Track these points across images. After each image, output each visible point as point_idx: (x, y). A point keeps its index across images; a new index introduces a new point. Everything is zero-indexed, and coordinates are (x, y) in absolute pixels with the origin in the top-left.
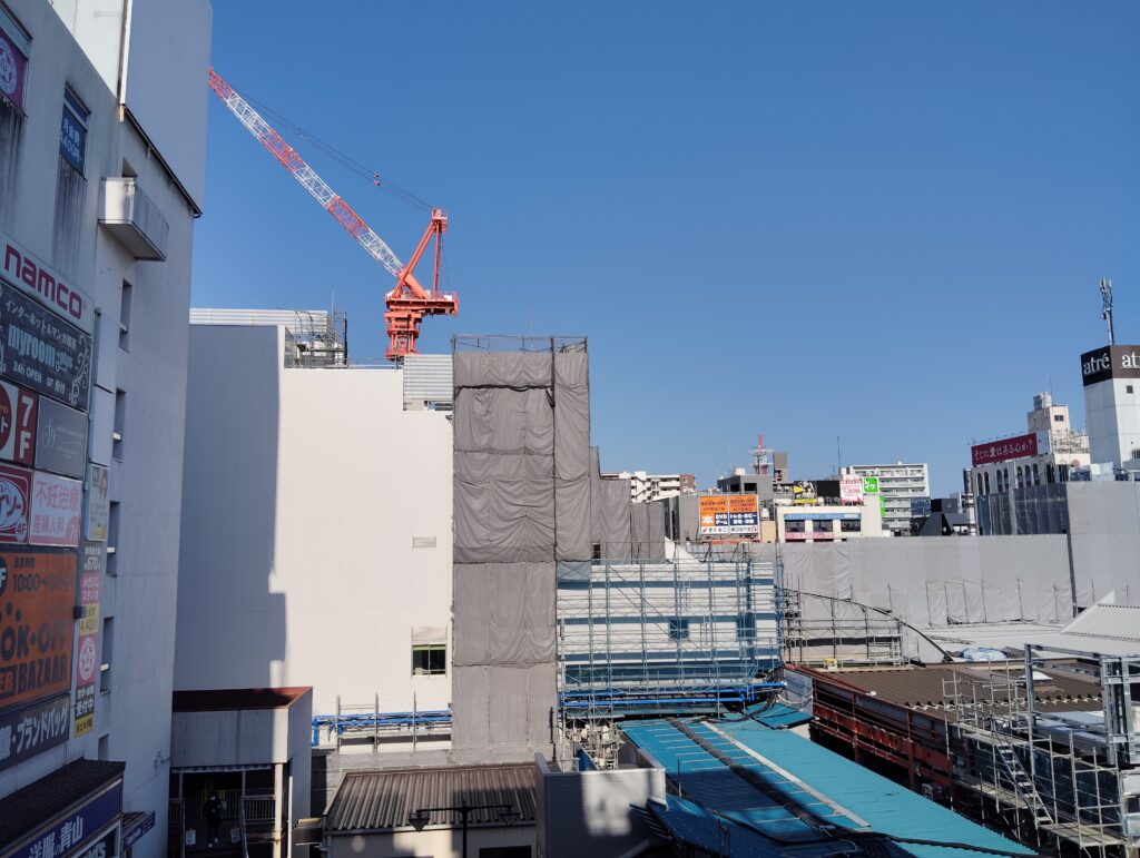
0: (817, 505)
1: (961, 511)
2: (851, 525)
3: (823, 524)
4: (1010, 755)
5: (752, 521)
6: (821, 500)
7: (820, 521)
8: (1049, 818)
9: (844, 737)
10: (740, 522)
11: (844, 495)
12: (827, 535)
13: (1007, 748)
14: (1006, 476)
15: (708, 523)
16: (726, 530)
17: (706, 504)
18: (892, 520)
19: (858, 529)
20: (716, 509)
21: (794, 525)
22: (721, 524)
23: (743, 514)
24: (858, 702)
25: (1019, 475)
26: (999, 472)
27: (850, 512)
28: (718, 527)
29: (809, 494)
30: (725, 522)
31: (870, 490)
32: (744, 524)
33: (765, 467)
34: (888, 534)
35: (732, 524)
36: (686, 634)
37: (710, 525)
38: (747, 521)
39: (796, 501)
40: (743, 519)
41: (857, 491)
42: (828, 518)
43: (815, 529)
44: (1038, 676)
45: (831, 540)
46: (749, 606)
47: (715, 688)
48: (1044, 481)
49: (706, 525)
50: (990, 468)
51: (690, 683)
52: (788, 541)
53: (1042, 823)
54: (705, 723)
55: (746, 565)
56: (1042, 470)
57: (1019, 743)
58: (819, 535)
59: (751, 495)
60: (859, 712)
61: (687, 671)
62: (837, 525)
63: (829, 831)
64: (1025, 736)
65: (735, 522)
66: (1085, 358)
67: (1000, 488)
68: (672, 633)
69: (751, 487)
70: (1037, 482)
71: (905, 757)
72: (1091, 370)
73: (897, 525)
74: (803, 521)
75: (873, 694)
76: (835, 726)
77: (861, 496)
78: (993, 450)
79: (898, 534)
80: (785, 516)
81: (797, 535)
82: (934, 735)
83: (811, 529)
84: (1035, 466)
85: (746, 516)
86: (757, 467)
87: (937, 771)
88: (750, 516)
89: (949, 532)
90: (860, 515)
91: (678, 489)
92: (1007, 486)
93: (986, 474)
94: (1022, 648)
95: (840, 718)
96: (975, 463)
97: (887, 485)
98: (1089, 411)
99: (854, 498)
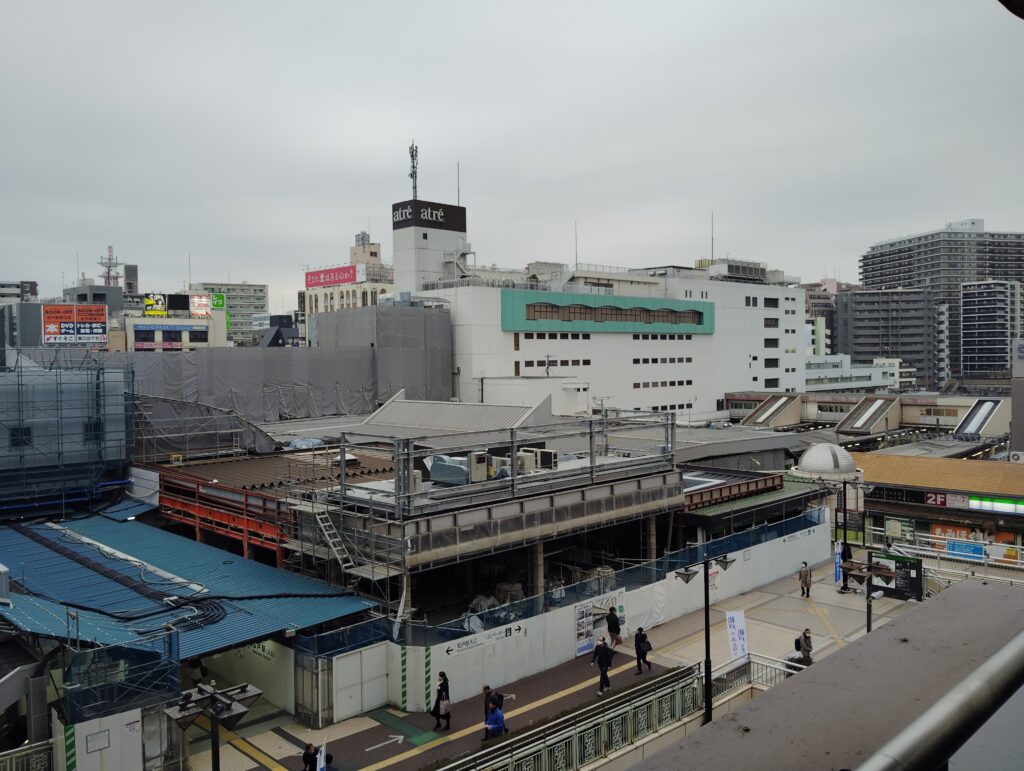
0: (169, 316)
1: (294, 326)
2: (199, 336)
3: (172, 335)
4: (326, 520)
5: (101, 331)
6: (171, 312)
7: (169, 332)
8: (352, 563)
9: (189, 521)
10: (88, 331)
11: (193, 309)
12: (176, 345)
13: (323, 513)
14: (332, 298)
15: (51, 332)
16: (73, 339)
17: (51, 312)
18: (235, 333)
19: (205, 340)
20: (61, 318)
21: (143, 336)
22: (68, 333)
23: (91, 323)
24: (202, 490)
25: (342, 297)
26: (326, 295)
27: (198, 324)
28: (63, 336)
29: (159, 306)
30: (71, 331)
31: (217, 305)
32: (91, 333)
33: (116, 278)
34: (231, 344)
35: (79, 333)
36: (28, 442)
37: (55, 333)
38: (95, 331)
39: (146, 313)
40: (91, 328)
41: (206, 305)
42: (177, 329)
43: (165, 339)
44: (349, 456)
45: (180, 350)
46: (98, 411)
47: (59, 490)
48: (359, 303)
49: (49, 333)
50: (320, 291)
51: (35, 488)
52: (137, 350)
53: (346, 568)
54: (50, 524)
55: (95, 372)
56: (359, 295)
57: (332, 508)
58: (167, 345)
59: (99, 305)
60: (204, 498)
61: (29, 476)
62: (185, 336)
63: (172, 601)
64: (337, 503)
65: (82, 331)
66: (396, 207)
67: (326, 307)
68: (12, 441)
69: (99, 296)
70: (355, 304)
71: (241, 531)
72: (399, 218)
73: (239, 338)
74: (153, 332)
75: (215, 481)
76: (179, 512)
77: (209, 312)
78: (322, 276)
79: (241, 344)
80: (135, 326)
81: (147, 345)
82: (265, 510)
83: (161, 339)
84: (354, 291)
85: (94, 325)
86: (108, 278)
87: (266, 539)
88: (98, 326)
89: (283, 345)
90: (207, 327)
91: (18, 296)
92: (332, 306)
93: (316, 296)
94: (339, 436)
95: (186, 505)
96: (308, 285)
97: (233, 302)
98: (395, 251)
99: (202, 312)
